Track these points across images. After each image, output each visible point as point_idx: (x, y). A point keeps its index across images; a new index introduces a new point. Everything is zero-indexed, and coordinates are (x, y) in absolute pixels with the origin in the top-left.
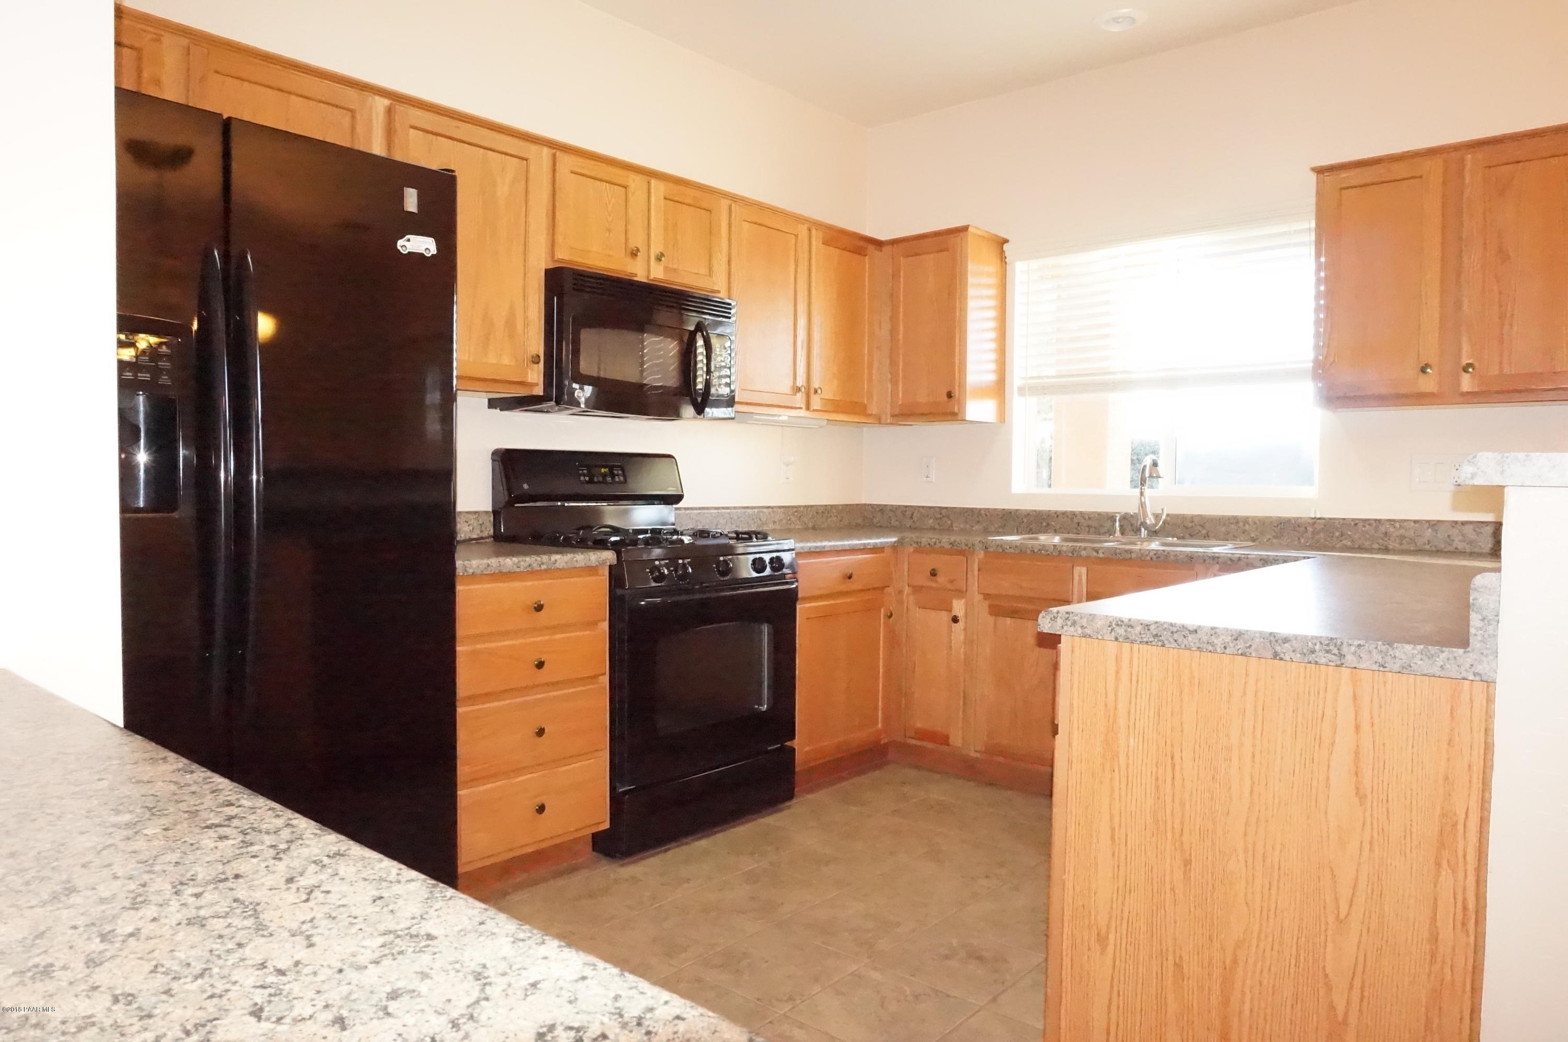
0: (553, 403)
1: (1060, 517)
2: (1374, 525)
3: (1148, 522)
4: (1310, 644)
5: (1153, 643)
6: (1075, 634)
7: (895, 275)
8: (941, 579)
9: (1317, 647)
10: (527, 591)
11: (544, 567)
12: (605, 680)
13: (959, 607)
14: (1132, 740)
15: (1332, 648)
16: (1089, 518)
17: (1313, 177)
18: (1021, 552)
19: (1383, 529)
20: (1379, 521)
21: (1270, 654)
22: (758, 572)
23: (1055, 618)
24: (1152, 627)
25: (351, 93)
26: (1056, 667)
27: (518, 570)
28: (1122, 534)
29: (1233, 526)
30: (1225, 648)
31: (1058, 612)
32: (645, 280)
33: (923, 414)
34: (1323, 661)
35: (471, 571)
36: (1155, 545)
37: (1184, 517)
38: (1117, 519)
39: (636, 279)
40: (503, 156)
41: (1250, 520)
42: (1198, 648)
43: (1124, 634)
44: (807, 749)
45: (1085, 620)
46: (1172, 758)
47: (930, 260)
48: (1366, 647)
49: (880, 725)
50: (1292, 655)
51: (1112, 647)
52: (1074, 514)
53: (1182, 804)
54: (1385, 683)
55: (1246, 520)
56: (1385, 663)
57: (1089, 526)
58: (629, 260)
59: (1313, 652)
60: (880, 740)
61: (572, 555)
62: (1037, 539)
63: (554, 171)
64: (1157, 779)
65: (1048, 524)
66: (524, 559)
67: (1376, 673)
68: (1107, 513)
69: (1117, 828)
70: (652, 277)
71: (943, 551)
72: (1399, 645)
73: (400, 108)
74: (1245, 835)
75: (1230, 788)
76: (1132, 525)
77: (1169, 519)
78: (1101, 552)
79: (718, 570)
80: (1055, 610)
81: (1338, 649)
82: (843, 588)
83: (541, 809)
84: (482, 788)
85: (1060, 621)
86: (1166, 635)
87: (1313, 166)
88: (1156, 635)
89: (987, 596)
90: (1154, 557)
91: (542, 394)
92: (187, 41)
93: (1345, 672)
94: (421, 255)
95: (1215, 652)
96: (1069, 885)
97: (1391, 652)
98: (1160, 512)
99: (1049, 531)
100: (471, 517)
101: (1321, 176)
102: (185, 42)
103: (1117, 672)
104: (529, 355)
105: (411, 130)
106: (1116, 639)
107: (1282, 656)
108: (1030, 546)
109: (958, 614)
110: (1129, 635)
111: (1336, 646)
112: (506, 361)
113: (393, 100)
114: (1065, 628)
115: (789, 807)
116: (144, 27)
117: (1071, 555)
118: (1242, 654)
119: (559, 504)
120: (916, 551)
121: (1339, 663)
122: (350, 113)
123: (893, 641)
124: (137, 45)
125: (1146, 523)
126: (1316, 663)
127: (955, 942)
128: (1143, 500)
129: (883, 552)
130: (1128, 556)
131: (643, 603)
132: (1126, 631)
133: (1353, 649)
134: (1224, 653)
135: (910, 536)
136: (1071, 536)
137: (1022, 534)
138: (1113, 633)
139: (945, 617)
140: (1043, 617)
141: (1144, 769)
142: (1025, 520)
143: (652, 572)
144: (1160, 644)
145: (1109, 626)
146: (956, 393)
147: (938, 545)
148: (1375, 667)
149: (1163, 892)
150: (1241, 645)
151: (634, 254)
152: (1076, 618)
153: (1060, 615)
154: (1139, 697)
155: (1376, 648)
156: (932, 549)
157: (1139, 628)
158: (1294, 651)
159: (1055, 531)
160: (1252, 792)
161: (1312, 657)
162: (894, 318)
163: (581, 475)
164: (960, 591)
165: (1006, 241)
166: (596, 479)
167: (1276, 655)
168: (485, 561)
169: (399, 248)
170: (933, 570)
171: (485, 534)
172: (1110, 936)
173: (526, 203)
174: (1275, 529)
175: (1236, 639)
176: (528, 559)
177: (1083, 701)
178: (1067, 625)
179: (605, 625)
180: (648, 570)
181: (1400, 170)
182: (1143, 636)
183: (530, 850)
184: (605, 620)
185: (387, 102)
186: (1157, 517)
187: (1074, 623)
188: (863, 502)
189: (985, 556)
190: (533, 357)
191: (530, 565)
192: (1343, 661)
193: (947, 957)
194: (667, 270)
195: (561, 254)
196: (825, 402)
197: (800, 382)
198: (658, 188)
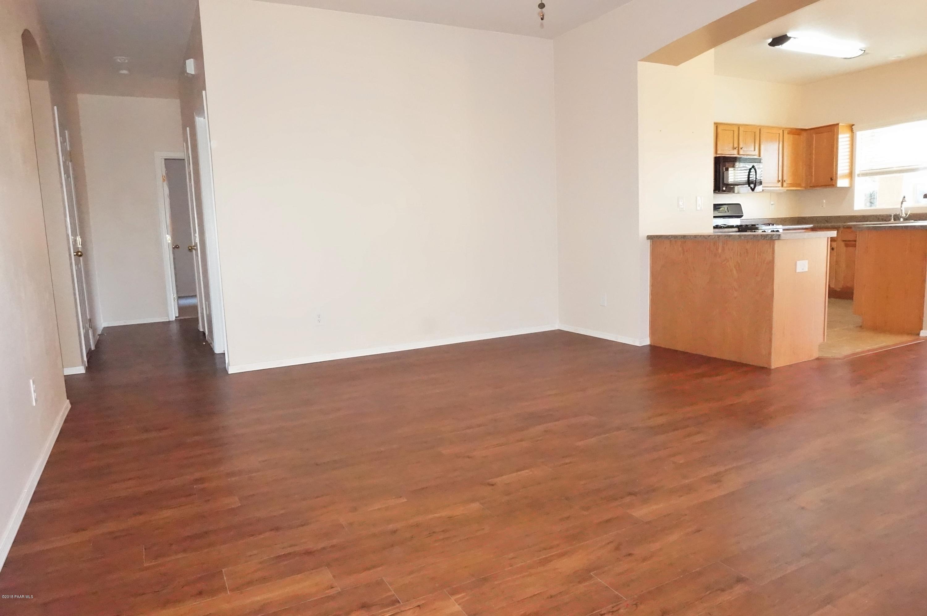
1: (872, 217)
7: (812, 140)
16: (882, 216)
28: (894, 220)
33: (822, 186)
37: (916, 214)
38: (892, 216)
39: (736, 156)
47: (825, 135)
52: (877, 215)
57: (882, 219)
63: (717, 131)
65: (868, 219)
68: (888, 214)
70: (740, 154)
76: (897, 217)
77: (911, 215)
89: (844, 241)
125: (903, 216)
128: (902, 209)
142: (859, 218)
146: (834, 178)
151: (735, 148)
164: (834, 241)
165: (854, 125)
186: (906, 214)
189: (844, 229)
194: (744, 151)
195: (719, 152)
196: (788, 184)
197: (780, 179)
198: (742, 129)
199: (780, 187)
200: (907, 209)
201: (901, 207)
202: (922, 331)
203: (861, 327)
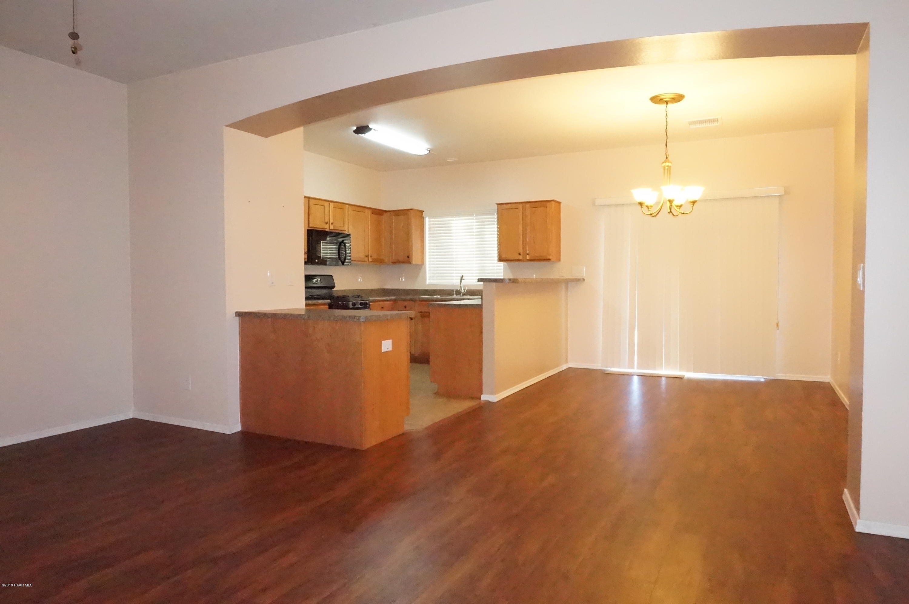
1: (440, 291)
3: (462, 291)
7: (391, 220)
8: (408, 308)
16: (447, 291)
17: (496, 206)
18: (429, 300)
28: (456, 294)
33: (401, 262)
36: (463, 297)
38: (455, 291)
39: (326, 230)
47: (402, 217)
52: (443, 290)
57: (448, 293)
58: (325, 225)
62: (433, 297)
63: (309, 204)
68: (452, 290)
70: (330, 229)
76: (458, 292)
77: (468, 290)
87: (496, 203)
89: (420, 312)
98: (466, 289)
99: (437, 294)
101: (498, 206)
108: (431, 299)
109: (412, 318)
120: (400, 300)
128: (461, 286)
129: (392, 301)
136: (443, 296)
137: (429, 295)
142: (430, 292)
146: (410, 257)
147: (407, 299)
151: (326, 223)
156: (405, 300)
162: (391, 234)
165: (423, 211)
170: (405, 306)
181: (514, 206)
188: (383, 288)
189: (419, 302)
194: (334, 227)
195: (311, 225)
196: (373, 259)
197: (367, 254)
198: (332, 205)
199: (366, 261)
200: (464, 286)
201: (461, 284)
202: (482, 396)
203: (437, 394)
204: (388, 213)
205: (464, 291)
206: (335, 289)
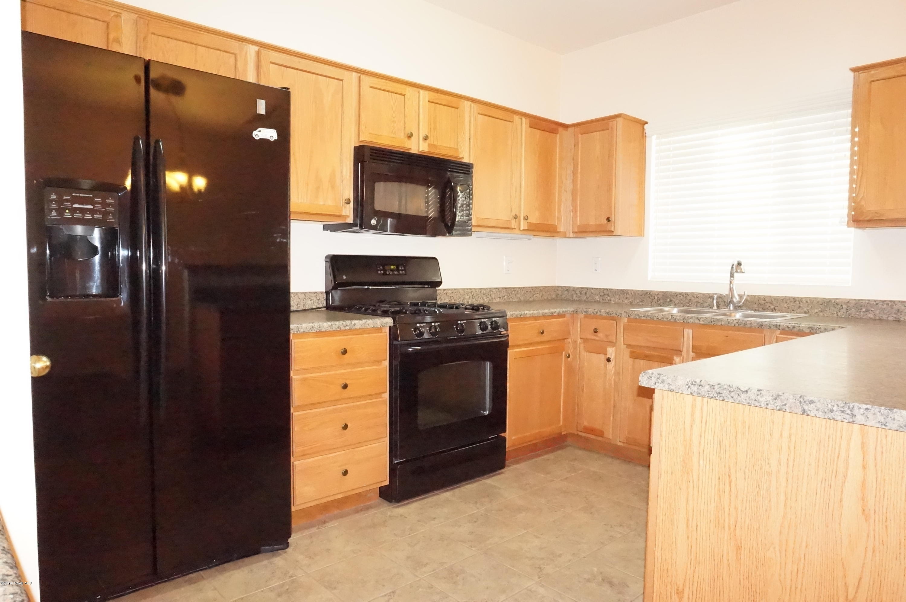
0: (358, 228)
1: (678, 296)
2: (890, 304)
3: (735, 300)
4: (830, 406)
5: (717, 398)
6: (664, 389)
7: (576, 145)
8: (601, 335)
9: (835, 408)
10: (338, 342)
11: (347, 328)
12: (386, 396)
13: (611, 352)
14: (701, 462)
15: (846, 409)
16: (697, 297)
17: (852, 74)
18: (651, 320)
19: (896, 307)
20: (894, 302)
21: (800, 411)
22: (483, 331)
23: (651, 377)
24: (716, 387)
25: (235, 44)
26: (651, 409)
27: (331, 330)
28: (718, 307)
29: (792, 304)
30: (767, 404)
31: (652, 374)
32: (416, 152)
33: (592, 232)
34: (839, 418)
35: (302, 331)
36: (738, 315)
37: (759, 297)
38: (715, 298)
39: (411, 152)
40: (328, 78)
41: (804, 299)
42: (748, 403)
43: (696, 390)
44: (514, 438)
45: (670, 380)
46: (730, 476)
47: (597, 136)
48: (872, 411)
49: (561, 423)
50: (816, 412)
51: (689, 399)
52: (687, 294)
53: (736, 509)
54: (886, 436)
55: (801, 300)
56: (886, 423)
57: (697, 302)
58: (406, 139)
59: (832, 411)
60: (561, 433)
61: (365, 321)
62: (662, 310)
63: (360, 87)
64: (719, 490)
65: (671, 301)
66: (335, 323)
67: (880, 429)
68: (709, 294)
69: (691, 519)
70: (421, 150)
71: (601, 317)
72: (898, 411)
73: (264, 52)
74: (780, 533)
75: (770, 501)
76: (724, 302)
77: (749, 299)
78: (701, 320)
79: (457, 329)
80: (650, 371)
81: (851, 411)
82: (538, 339)
83: (345, 473)
84: (310, 460)
85: (654, 380)
86: (725, 393)
87: (851, 67)
88: (719, 393)
89: (629, 346)
90: (737, 325)
91: (352, 222)
92: (137, 16)
93: (856, 427)
94: (267, 140)
95: (760, 407)
96: (658, 554)
97: (891, 415)
98: (743, 294)
99: (672, 305)
100: (312, 295)
101: (857, 73)
102: (135, 16)
103: (692, 415)
104: (344, 199)
105: (271, 65)
106: (692, 394)
107: (809, 413)
108: (656, 315)
109: (610, 357)
110: (700, 392)
111: (849, 408)
112: (330, 202)
113: (260, 47)
114: (657, 384)
115: (502, 473)
116: (110, 8)
117: (682, 321)
118: (779, 410)
119: (366, 287)
120: (585, 317)
121: (851, 420)
122: (233, 56)
123: (570, 371)
124: (106, 20)
125: (733, 301)
126: (834, 419)
127: (595, 569)
128: (732, 286)
129: (564, 317)
130: (720, 324)
131: (410, 350)
132: (698, 389)
133: (862, 411)
134: (766, 408)
135: (582, 307)
136: (685, 308)
137: (653, 306)
138: (689, 389)
139: (603, 358)
140: (643, 376)
141: (710, 482)
142: (656, 297)
143: (415, 331)
144: (721, 399)
145: (687, 385)
146: (613, 219)
147: (599, 313)
148: (879, 425)
149: (721, 567)
150: (779, 403)
151: (410, 136)
152: (664, 378)
153: (654, 375)
154: (707, 433)
155: (880, 412)
156: (595, 316)
157: (707, 387)
158: (817, 410)
159: (675, 305)
160: (785, 505)
161: (830, 415)
162: (574, 173)
163: (378, 270)
164: (612, 342)
165: (646, 123)
166: (387, 273)
167: (804, 412)
168: (311, 325)
169: (254, 136)
170: (596, 329)
171: (321, 306)
172: (685, 592)
173: (342, 108)
174: (821, 306)
175: (776, 399)
176: (337, 323)
177: (669, 434)
178: (658, 382)
179: (386, 363)
180: (413, 330)
182: (710, 393)
183: (340, 496)
184: (386, 359)
185: (257, 48)
186: (741, 297)
187: (663, 382)
188: (557, 285)
189: (628, 322)
190: (346, 200)
191: (338, 327)
192: (854, 419)
193: (588, 581)
194: (430, 145)
195: (362, 138)
196: (530, 224)
197: (515, 212)
198: (425, 95)
199: (515, 229)
201: (734, 280)
204: (570, 130)
205: (740, 302)
206: (441, 287)
